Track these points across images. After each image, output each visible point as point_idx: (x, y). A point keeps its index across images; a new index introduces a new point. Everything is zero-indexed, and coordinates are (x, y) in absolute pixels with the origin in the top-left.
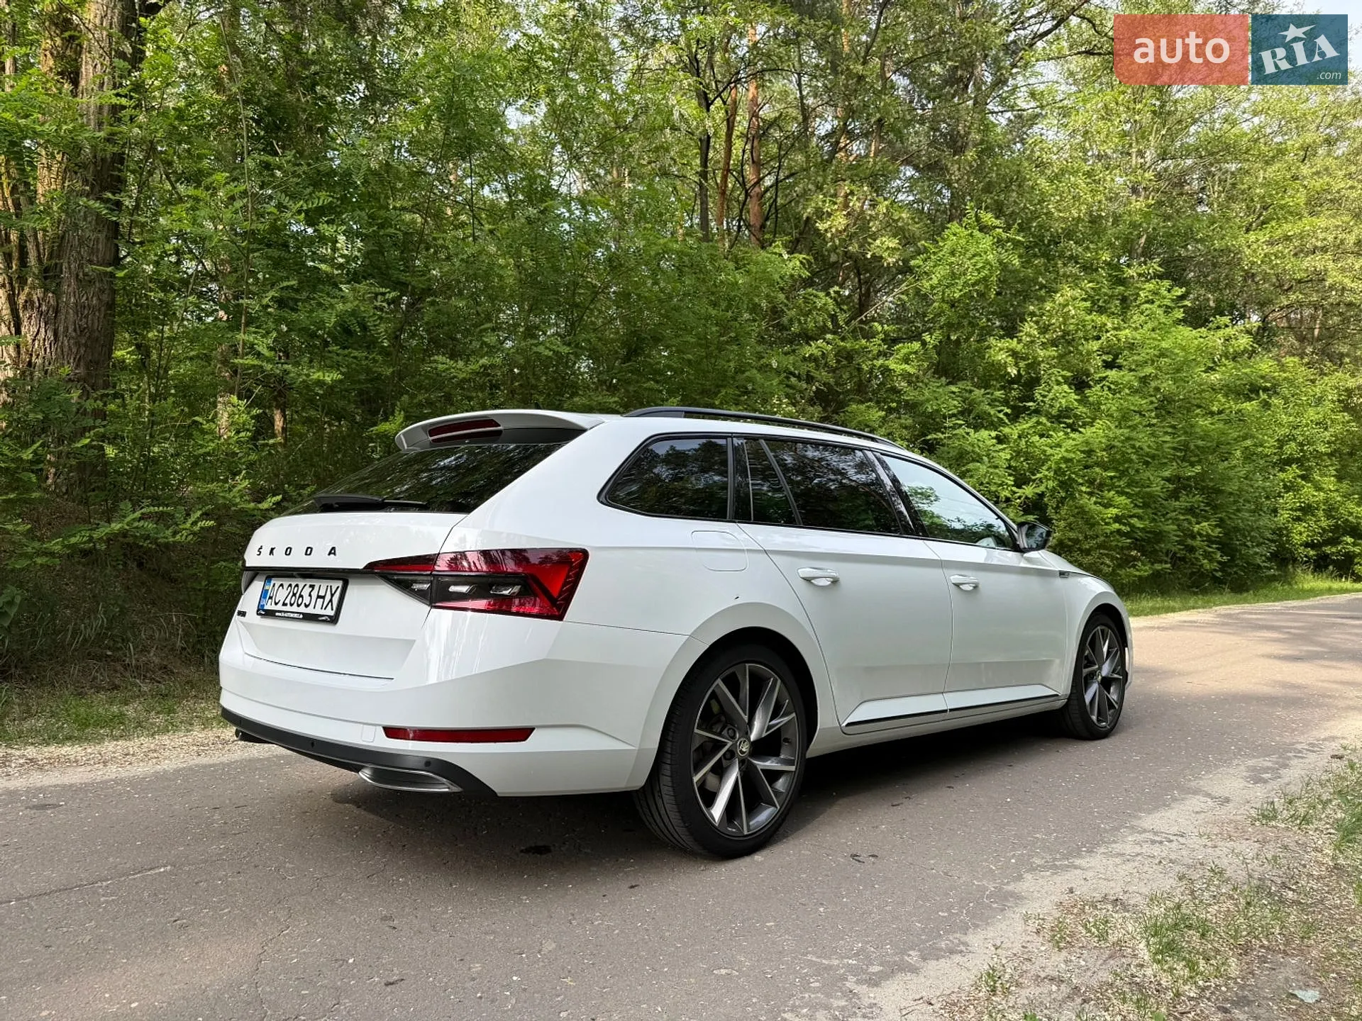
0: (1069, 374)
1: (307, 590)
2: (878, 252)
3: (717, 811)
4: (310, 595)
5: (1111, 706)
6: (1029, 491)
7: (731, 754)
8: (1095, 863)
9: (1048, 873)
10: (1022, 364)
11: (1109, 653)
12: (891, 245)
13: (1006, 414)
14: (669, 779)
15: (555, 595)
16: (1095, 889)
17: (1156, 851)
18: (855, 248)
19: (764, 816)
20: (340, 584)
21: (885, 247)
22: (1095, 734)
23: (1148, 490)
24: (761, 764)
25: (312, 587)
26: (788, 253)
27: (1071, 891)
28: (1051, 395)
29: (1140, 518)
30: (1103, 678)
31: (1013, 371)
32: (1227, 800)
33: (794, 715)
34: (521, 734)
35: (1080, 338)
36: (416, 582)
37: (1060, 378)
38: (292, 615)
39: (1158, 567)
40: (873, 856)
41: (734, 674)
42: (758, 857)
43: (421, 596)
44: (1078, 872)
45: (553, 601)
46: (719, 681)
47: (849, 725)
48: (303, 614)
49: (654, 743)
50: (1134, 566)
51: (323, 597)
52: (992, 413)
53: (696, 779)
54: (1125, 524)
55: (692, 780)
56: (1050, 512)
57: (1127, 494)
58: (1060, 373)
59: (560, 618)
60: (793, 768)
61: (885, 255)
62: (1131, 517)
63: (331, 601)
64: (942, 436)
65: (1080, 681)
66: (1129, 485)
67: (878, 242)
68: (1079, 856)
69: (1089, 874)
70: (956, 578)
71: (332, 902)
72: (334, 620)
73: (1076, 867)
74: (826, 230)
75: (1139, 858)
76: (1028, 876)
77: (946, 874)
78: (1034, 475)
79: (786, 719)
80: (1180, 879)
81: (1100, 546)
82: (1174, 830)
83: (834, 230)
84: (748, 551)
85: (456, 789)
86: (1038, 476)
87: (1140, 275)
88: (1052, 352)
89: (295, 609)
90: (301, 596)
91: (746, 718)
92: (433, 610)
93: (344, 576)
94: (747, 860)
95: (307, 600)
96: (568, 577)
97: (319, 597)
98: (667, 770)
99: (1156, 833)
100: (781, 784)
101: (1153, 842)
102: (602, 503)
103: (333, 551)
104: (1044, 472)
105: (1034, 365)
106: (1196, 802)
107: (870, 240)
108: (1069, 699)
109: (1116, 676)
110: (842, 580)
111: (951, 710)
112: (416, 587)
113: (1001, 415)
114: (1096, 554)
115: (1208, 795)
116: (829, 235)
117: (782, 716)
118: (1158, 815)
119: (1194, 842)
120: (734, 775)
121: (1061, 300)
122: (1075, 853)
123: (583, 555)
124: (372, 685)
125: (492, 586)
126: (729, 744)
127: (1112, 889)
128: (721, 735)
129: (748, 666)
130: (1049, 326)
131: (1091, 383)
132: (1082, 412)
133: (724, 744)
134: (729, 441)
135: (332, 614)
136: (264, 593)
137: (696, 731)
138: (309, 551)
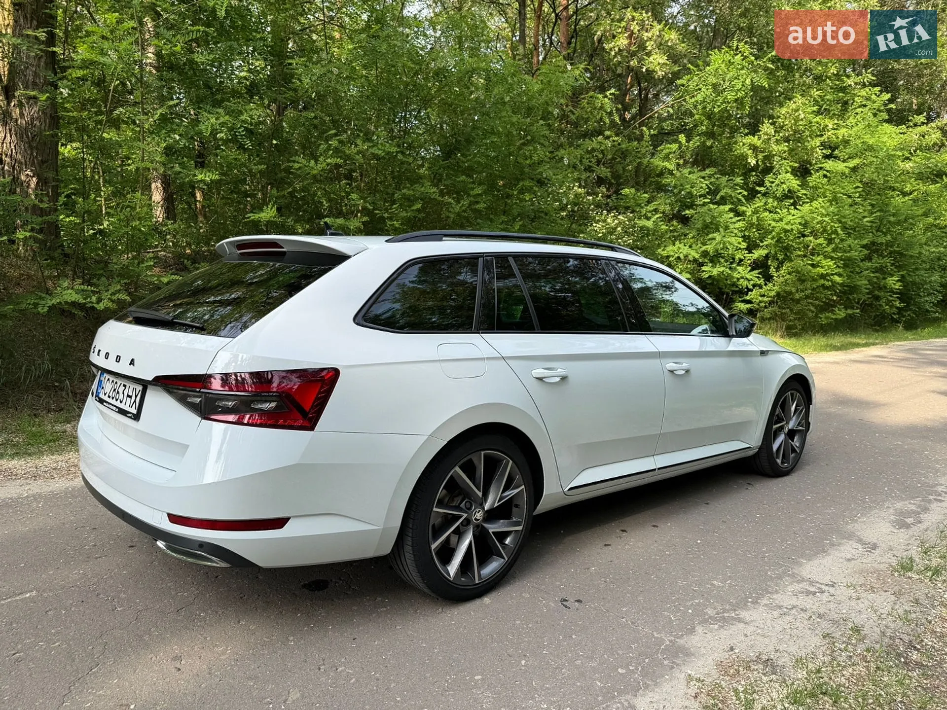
0: (797, 165)
1: (122, 388)
2: (651, 67)
3: (453, 568)
4: (123, 393)
5: (794, 450)
6: (759, 253)
7: (467, 522)
8: (755, 615)
9: (716, 626)
10: (761, 156)
11: (796, 410)
12: (661, 61)
13: (744, 196)
14: (411, 548)
15: (307, 409)
16: (752, 646)
17: (808, 603)
18: (634, 63)
19: (493, 566)
20: (139, 388)
21: (657, 62)
22: (778, 473)
23: (848, 255)
24: (492, 528)
25: (125, 386)
27: (732, 649)
28: (777, 182)
29: (840, 275)
30: (789, 430)
31: (753, 162)
32: (875, 547)
33: (523, 487)
34: (279, 523)
35: (807, 136)
36: (190, 396)
37: (788, 168)
38: (112, 407)
39: (850, 311)
40: (579, 601)
41: (471, 461)
42: (486, 600)
43: (194, 408)
44: (741, 625)
45: (304, 414)
46: (457, 469)
47: (570, 489)
48: (119, 408)
49: (397, 523)
50: (833, 312)
51: (131, 397)
52: (733, 195)
53: (433, 546)
54: (828, 280)
55: (430, 548)
56: (772, 271)
57: (832, 258)
58: (788, 164)
59: (312, 428)
60: (520, 528)
61: (658, 68)
62: (833, 275)
63: (135, 401)
64: (694, 212)
65: (769, 435)
66: (834, 250)
67: (651, 59)
68: (745, 607)
69: (751, 629)
70: (671, 365)
72: (137, 417)
73: (740, 620)
74: (611, 49)
75: (794, 611)
76: (699, 629)
77: (633, 623)
78: (762, 242)
79: (515, 491)
80: (824, 637)
81: (807, 297)
82: (827, 579)
83: (617, 49)
84: (488, 358)
86: (765, 243)
87: (856, 84)
88: (784, 147)
89: (113, 402)
90: (118, 392)
91: (480, 494)
92: (203, 421)
93: (145, 385)
94: (478, 602)
95: (121, 397)
96: (320, 393)
97: (128, 396)
98: (409, 541)
99: (812, 583)
100: (508, 541)
101: (808, 593)
102: (358, 324)
103: (132, 362)
104: (769, 240)
105: (769, 157)
106: (850, 548)
107: (645, 57)
108: (760, 448)
109: (801, 428)
110: (569, 378)
111: (659, 469)
112: (190, 400)
113: (740, 197)
114: (804, 303)
115: (860, 541)
116: (613, 53)
117: (513, 489)
118: (816, 562)
119: (842, 593)
120: (468, 539)
121: (794, 106)
122: (742, 604)
123: (335, 373)
124: (161, 477)
125: (252, 402)
126: (465, 515)
127: (766, 647)
128: (457, 508)
129: (483, 453)
130: (783, 127)
131: (812, 171)
132: (803, 194)
133: (461, 516)
134: (481, 260)
135: (135, 412)
136: (100, 382)
137: (435, 509)
138: (118, 359)
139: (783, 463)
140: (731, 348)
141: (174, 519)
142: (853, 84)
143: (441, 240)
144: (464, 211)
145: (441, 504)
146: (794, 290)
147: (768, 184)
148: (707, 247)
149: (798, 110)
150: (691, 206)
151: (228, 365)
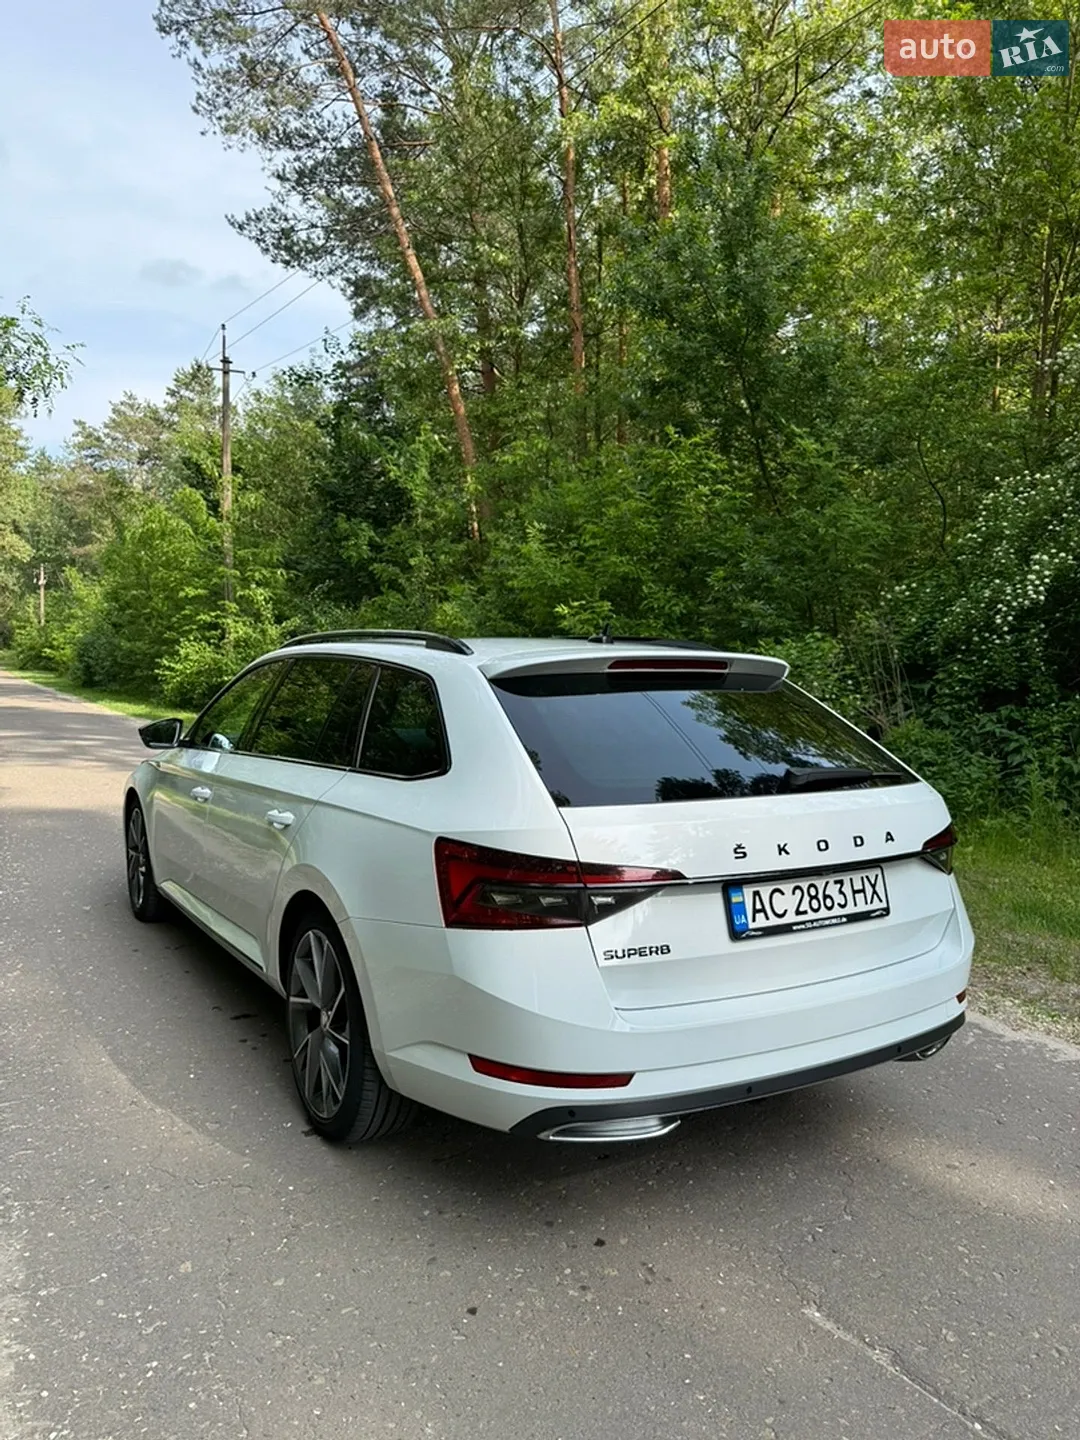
4: (841, 892)
20: (879, 872)
38: (827, 922)
48: (845, 916)
51: (863, 891)
63: (875, 892)
95: (839, 899)
103: (889, 837)
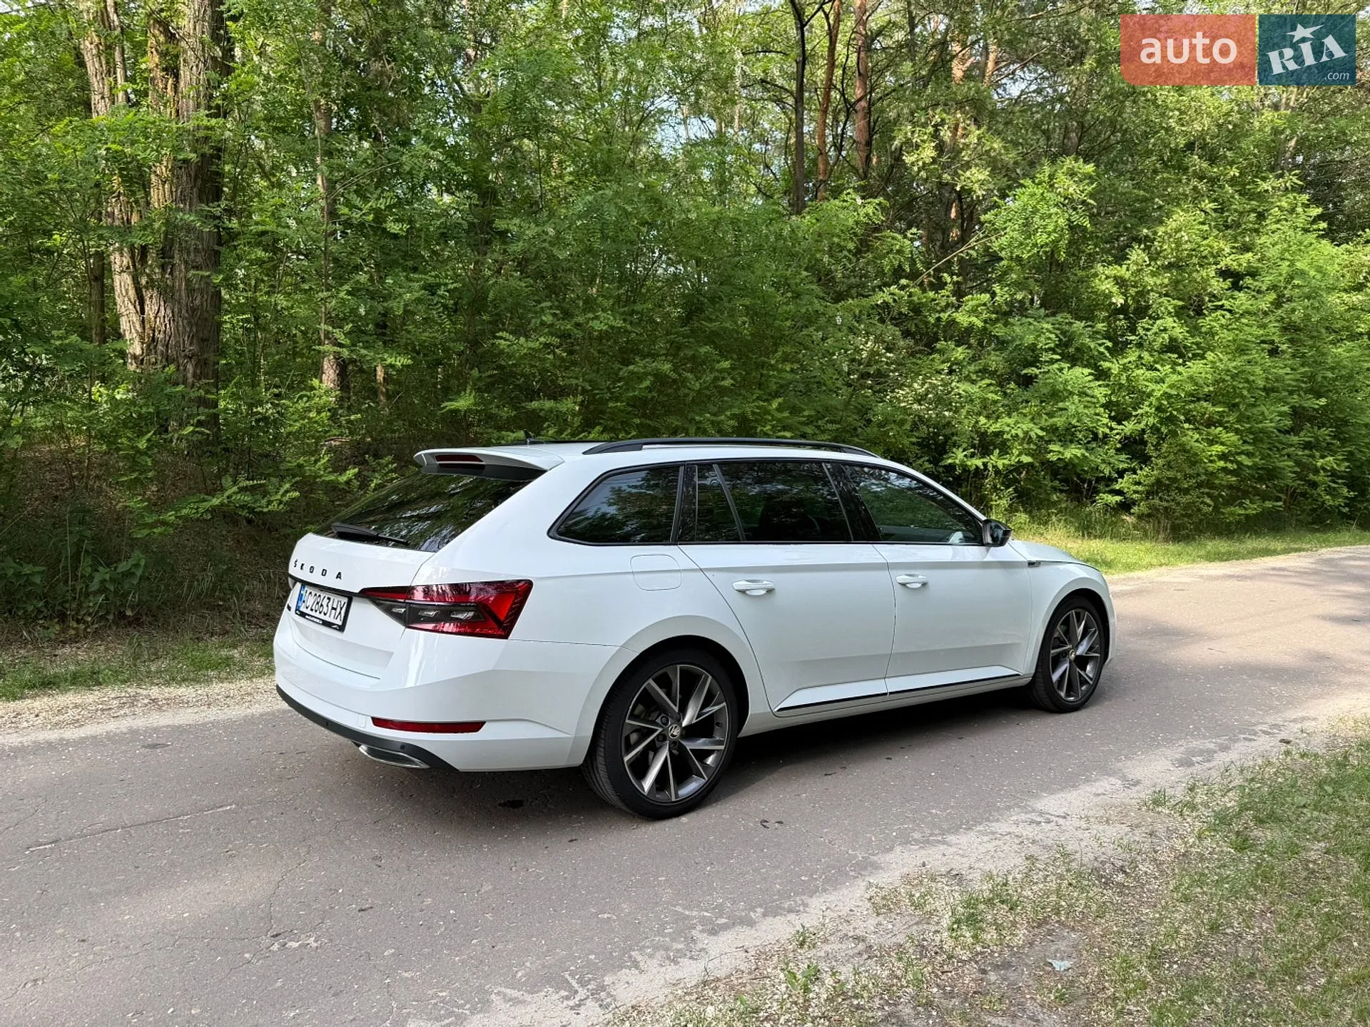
0: (1183, 304)
1: (326, 601)
2: (968, 185)
3: (648, 783)
4: (327, 606)
5: (1084, 682)
6: (1129, 427)
7: (663, 737)
8: (963, 840)
9: (917, 847)
10: (1131, 293)
11: (1085, 632)
12: (981, 177)
13: (1107, 348)
14: (603, 759)
15: (502, 619)
16: (947, 864)
17: (1029, 831)
19: (692, 787)
20: (346, 600)
21: (975, 178)
23: (1261, 425)
24: (689, 746)
25: (329, 599)
26: (863, 198)
27: (924, 865)
28: (1155, 329)
29: (1249, 454)
30: (1077, 657)
31: (1119, 301)
32: (1138, 783)
33: (724, 704)
34: (475, 726)
35: (1195, 265)
36: (395, 606)
37: (1170, 308)
38: (316, 620)
40: (780, 822)
41: (666, 675)
42: (684, 819)
43: (398, 617)
44: (943, 847)
45: (499, 623)
46: (651, 681)
47: (781, 710)
48: (322, 620)
49: (589, 732)
50: (1241, 505)
51: (335, 609)
52: (1092, 346)
53: (626, 759)
54: (1232, 462)
55: (622, 759)
56: (1150, 450)
57: (1237, 431)
58: (1171, 304)
59: (506, 637)
60: (722, 747)
61: (976, 186)
62: (1239, 454)
63: (340, 613)
64: (1037, 371)
65: (1046, 660)
66: (1239, 421)
67: (968, 174)
69: (952, 850)
70: (902, 578)
71: (342, 843)
72: (341, 628)
73: (944, 843)
74: (913, 164)
75: (1007, 837)
76: (898, 849)
77: (830, 842)
78: (1136, 410)
79: (716, 708)
80: (1027, 859)
81: (1200, 485)
82: (1061, 811)
83: (920, 163)
84: (685, 570)
85: (424, 766)
86: (1140, 411)
87: (1273, 188)
88: (1166, 278)
89: (317, 615)
90: (322, 605)
91: (676, 709)
92: (407, 629)
93: (350, 596)
94: (675, 821)
95: (325, 610)
96: (514, 603)
97: (333, 608)
98: (601, 752)
99: (1042, 814)
100: (710, 760)
101: (1032, 822)
102: (551, 536)
103: (339, 576)
104: (1145, 408)
105: (1142, 294)
106: (1106, 785)
107: (960, 172)
108: (1034, 676)
109: (1096, 654)
110: (777, 590)
111: (891, 693)
112: (395, 610)
113: (1102, 349)
114: (1195, 493)
115: (1123, 777)
116: (916, 169)
117: (714, 705)
118: (1059, 796)
119: (1071, 824)
120: (664, 754)
121: (1174, 225)
122: (955, 830)
123: (528, 585)
124: (365, 684)
125: (451, 612)
126: (660, 730)
127: (960, 865)
128: (654, 723)
129: (678, 666)
130: (1161, 252)
131: (1205, 312)
132: (1193, 343)
133: (655, 731)
134: (682, 469)
135: (340, 623)
136: (300, 596)
137: (627, 721)
138: (324, 573)
139: (1068, 695)
140: (989, 558)
141: (378, 722)
142: (1270, 189)
143: (640, 449)
144: (707, 388)
145: (633, 717)
146: (1179, 476)
147: (1141, 332)
148: (1055, 420)
149: (1180, 230)
150: (1035, 362)
151: (430, 577)
